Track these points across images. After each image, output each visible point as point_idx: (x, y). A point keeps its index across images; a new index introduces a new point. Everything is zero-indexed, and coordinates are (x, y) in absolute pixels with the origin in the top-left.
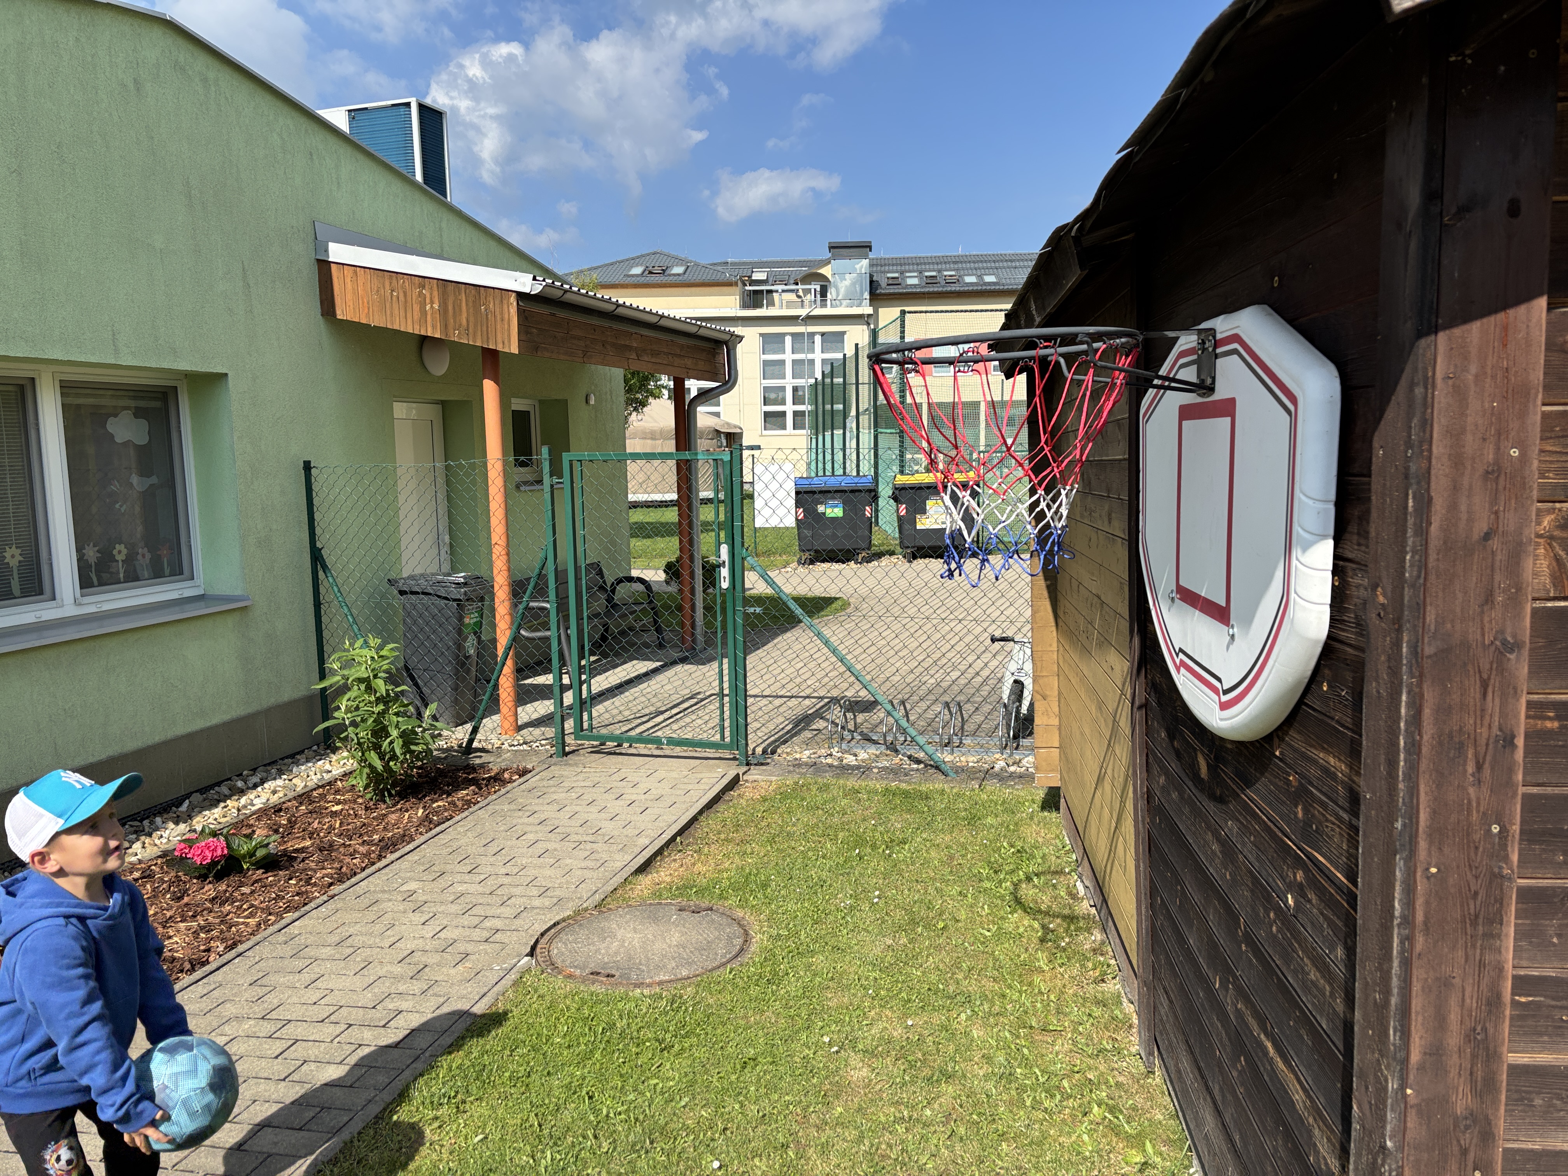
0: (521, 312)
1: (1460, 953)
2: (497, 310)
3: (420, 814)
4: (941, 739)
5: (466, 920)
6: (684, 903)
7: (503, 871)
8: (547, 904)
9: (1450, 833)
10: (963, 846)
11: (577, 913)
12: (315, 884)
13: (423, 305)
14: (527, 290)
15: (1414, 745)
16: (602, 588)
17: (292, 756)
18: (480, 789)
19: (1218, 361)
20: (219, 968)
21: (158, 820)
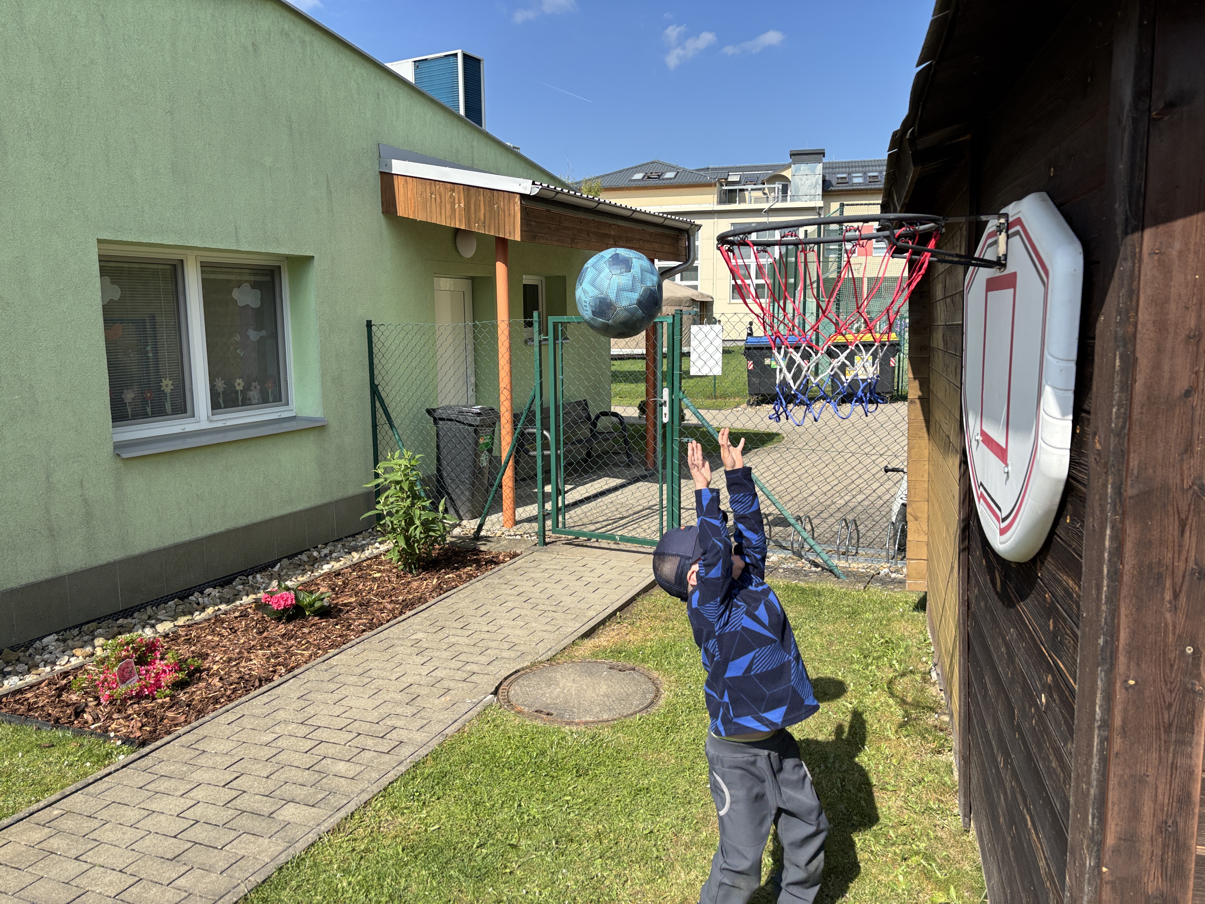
0: (523, 209)
1: (1155, 755)
2: (506, 208)
3: (434, 583)
4: (838, 549)
5: (454, 664)
6: (614, 663)
7: (486, 629)
8: (513, 655)
9: (1148, 652)
10: (841, 634)
11: (533, 664)
12: (353, 630)
13: (453, 204)
14: (527, 192)
15: (1116, 573)
16: (588, 419)
17: (353, 536)
18: (481, 566)
19: (1010, 240)
20: (279, 685)
21: (258, 576)
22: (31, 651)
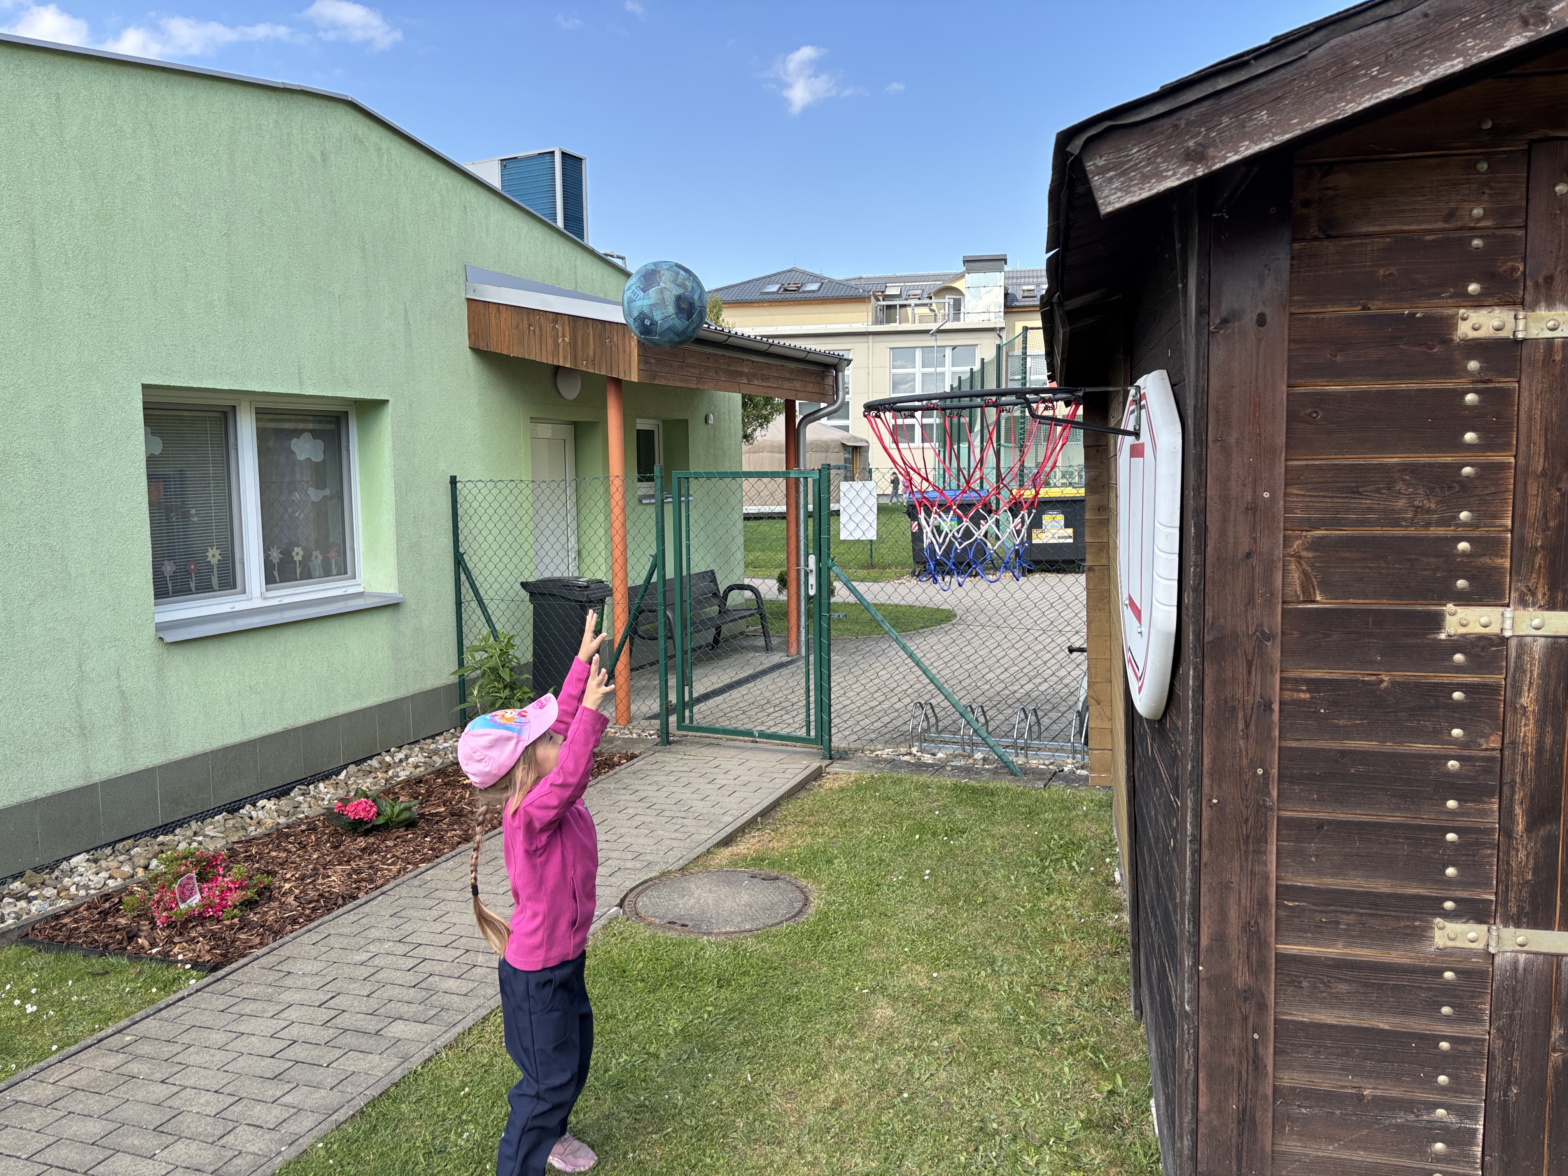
0: (640, 344)
1: (1237, 864)
2: (620, 342)
6: (756, 872)
8: (638, 866)
9: (1227, 774)
10: (1016, 836)
11: (663, 874)
12: (446, 842)
13: (556, 338)
15: (1199, 708)
16: (715, 595)
17: (433, 737)
19: (1141, 412)
20: (366, 903)
21: (321, 785)
22: (56, 873)
